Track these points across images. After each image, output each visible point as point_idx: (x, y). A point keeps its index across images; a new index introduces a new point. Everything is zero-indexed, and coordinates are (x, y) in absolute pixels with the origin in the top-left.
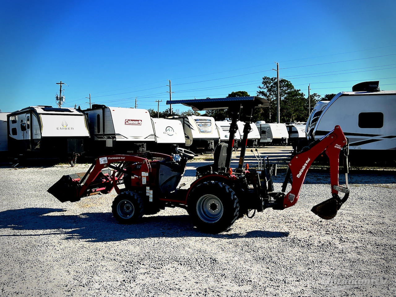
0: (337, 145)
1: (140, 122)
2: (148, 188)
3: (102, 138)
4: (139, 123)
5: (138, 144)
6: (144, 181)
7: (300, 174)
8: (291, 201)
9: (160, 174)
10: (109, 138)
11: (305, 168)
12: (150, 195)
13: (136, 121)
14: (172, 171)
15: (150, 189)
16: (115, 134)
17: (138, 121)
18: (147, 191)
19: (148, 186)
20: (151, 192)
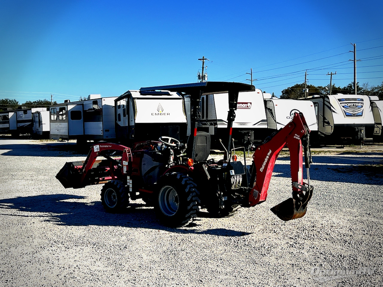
0: (296, 135)
1: (249, 104)
2: (128, 177)
3: (205, 124)
4: (247, 107)
5: (243, 132)
6: (125, 170)
7: (263, 167)
8: (255, 198)
9: (143, 163)
10: (211, 124)
11: (267, 160)
12: (130, 184)
13: (244, 104)
14: (153, 161)
15: (130, 179)
16: (216, 120)
17: (247, 103)
18: (128, 180)
19: (129, 176)
20: (131, 182)
